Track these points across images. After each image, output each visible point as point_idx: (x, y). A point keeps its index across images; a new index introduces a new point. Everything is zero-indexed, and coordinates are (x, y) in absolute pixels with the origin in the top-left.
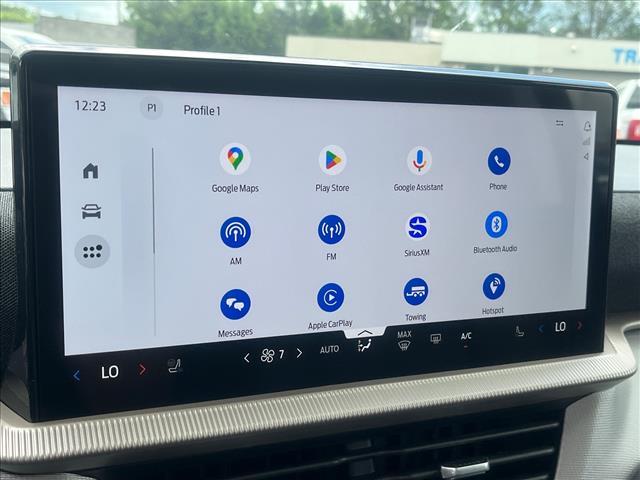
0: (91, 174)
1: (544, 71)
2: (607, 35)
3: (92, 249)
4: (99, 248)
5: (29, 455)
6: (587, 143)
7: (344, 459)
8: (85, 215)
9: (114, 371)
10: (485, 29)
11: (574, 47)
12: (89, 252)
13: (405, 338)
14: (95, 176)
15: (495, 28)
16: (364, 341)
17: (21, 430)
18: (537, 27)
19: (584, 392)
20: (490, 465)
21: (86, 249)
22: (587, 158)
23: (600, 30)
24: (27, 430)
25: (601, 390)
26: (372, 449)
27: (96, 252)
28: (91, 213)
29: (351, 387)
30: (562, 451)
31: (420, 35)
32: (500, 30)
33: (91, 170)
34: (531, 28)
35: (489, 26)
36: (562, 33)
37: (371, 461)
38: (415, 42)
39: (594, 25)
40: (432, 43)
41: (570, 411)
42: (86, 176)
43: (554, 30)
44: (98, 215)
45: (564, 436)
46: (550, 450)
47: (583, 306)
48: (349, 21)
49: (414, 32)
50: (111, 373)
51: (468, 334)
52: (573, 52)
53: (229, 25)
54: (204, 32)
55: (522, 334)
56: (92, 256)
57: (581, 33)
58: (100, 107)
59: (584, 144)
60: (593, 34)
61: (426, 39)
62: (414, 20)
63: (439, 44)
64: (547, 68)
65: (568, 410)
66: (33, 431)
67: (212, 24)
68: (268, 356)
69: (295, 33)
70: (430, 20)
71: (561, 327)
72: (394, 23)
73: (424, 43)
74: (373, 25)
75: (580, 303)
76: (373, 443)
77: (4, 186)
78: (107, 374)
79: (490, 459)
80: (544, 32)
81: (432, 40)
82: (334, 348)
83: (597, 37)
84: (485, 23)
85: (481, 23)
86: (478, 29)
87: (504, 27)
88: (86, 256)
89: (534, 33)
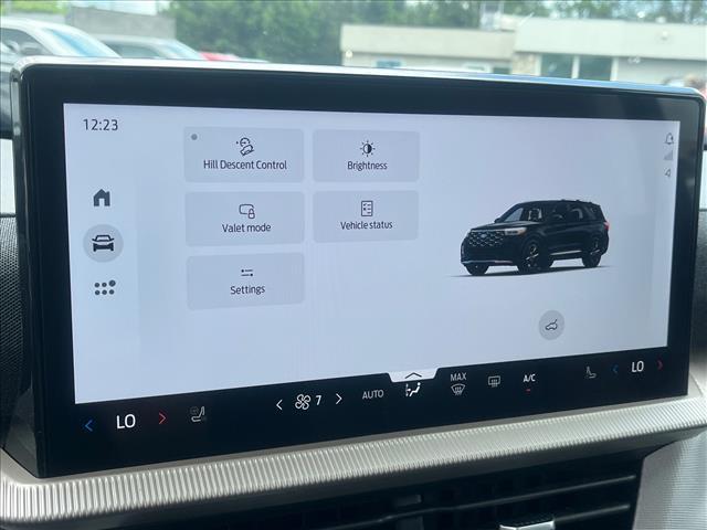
0: (102, 201)
1: (630, 60)
2: (702, 20)
3: (104, 285)
4: (112, 283)
5: (35, 515)
6: (669, 157)
7: (389, 517)
8: (96, 247)
9: (130, 420)
10: (564, 14)
11: (665, 34)
12: (101, 289)
13: (460, 382)
14: (107, 203)
15: (575, 14)
16: (413, 384)
17: (27, 487)
18: (623, 11)
19: (664, 442)
20: (556, 524)
21: (97, 285)
22: (668, 175)
23: (695, 13)
24: (34, 487)
25: (684, 439)
26: (423, 505)
27: (108, 288)
28: (104, 244)
29: (398, 437)
30: (639, 509)
31: (491, 22)
32: (581, 16)
33: (102, 197)
34: (615, 13)
35: (569, 11)
36: (651, 18)
37: (421, 519)
38: (486, 30)
39: (688, 8)
40: (504, 31)
41: (648, 462)
42: (96, 204)
43: (641, 15)
44: (111, 247)
45: (641, 491)
46: (626, 507)
47: (664, 344)
48: (412, 7)
49: (484, 19)
50: (128, 422)
51: (532, 376)
52: (664, 39)
53: (278, 13)
54: (251, 21)
55: (593, 376)
56: (105, 292)
57: (673, 18)
58: (111, 126)
59: (666, 158)
60: (687, 18)
61: (497, 26)
62: (484, 5)
63: (512, 31)
64: (633, 58)
65: (646, 459)
66: (41, 487)
67: (259, 13)
68: (303, 402)
69: (351, 21)
70: (501, 5)
71: (638, 367)
72: (461, 9)
73: (494, 31)
74: (438, 11)
75: (660, 340)
76: (422, 498)
77: (4, 210)
78: (122, 423)
79: (557, 516)
80: (630, 17)
81: (504, 28)
82: (378, 393)
83: (691, 22)
84: (563, 7)
85: (559, 8)
86: (555, 14)
87: (586, 12)
88: (97, 293)
89: (619, 18)
